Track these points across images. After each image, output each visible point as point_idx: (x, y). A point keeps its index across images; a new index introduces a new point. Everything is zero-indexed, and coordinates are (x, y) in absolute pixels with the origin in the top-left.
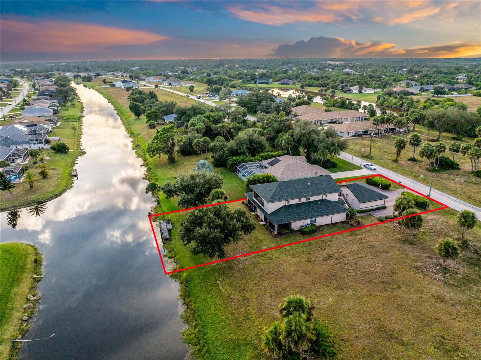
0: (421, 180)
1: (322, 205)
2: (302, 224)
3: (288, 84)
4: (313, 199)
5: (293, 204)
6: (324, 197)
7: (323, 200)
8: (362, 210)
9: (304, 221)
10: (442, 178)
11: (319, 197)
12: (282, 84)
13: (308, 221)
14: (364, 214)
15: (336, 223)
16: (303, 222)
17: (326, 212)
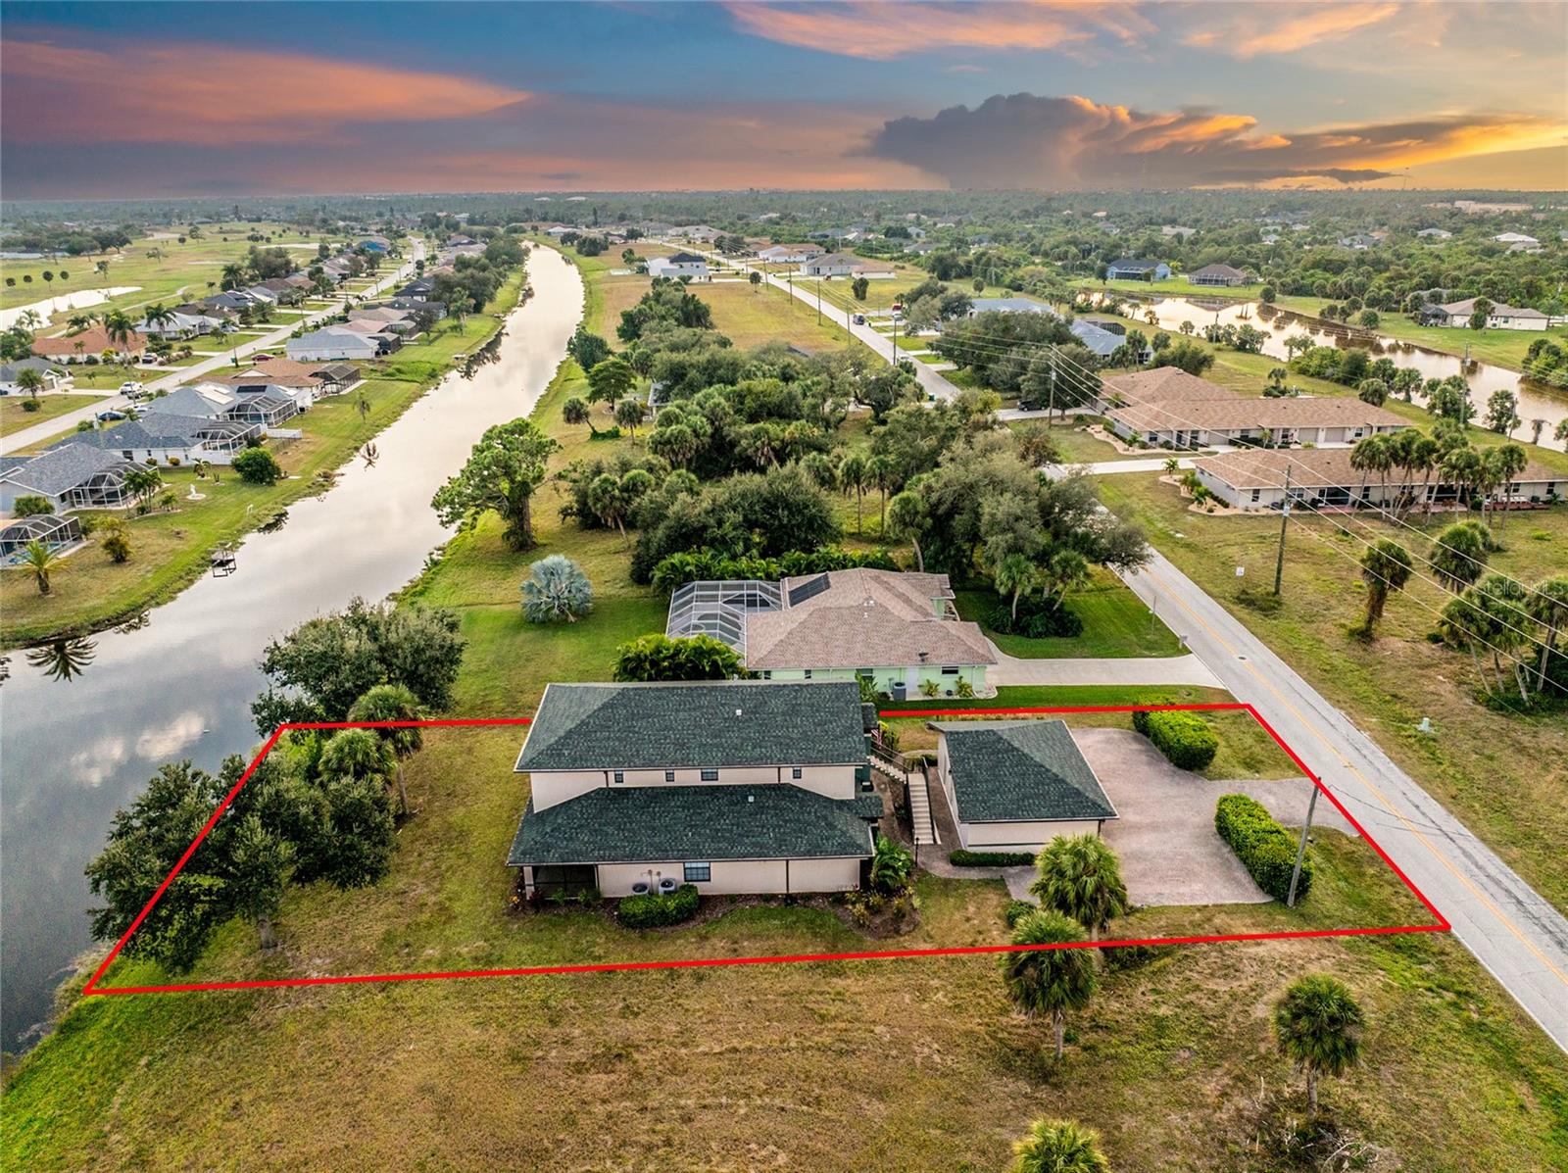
0: (1412, 740)
1: (760, 808)
2: (646, 879)
3: (1222, 282)
4: (728, 777)
5: (640, 789)
6: (787, 776)
7: (779, 789)
8: (975, 855)
9: (655, 868)
10: (1521, 750)
11: (765, 775)
12: (1203, 281)
13: (674, 872)
14: (974, 874)
15: (809, 897)
16: (650, 872)
17: (755, 845)
